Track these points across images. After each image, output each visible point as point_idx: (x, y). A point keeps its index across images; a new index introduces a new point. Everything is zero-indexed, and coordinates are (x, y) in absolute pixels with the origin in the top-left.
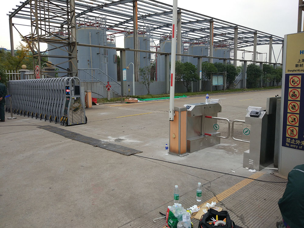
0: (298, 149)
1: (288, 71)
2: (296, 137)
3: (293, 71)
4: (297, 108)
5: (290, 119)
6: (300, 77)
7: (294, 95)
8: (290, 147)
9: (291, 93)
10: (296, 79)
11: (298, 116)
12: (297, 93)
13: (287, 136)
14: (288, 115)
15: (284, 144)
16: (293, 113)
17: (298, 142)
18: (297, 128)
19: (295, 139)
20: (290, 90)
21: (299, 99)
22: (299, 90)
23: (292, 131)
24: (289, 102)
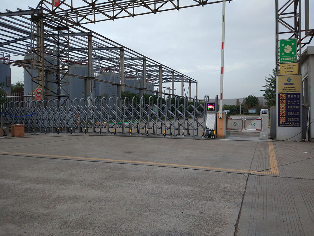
0: (286, 126)
1: (279, 92)
2: (285, 121)
3: (281, 92)
4: (284, 108)
5: (281, 114)
6: (285, 95)
7: (283, 103)
8: (282, 126)
9: (281, 102)
10: (283, 96)
11: (285, 112)
13: (280, 121)
14: (280, 112)
15: (279, 126)
16: (283, 111)
17: (286, 123)
18: (285, 117)
19: (284, 122)
20: (280, 100)
21: (285, 104)
22: (285, 100)
23: (283, 119)
24: (280, 106)
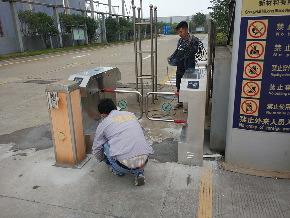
0: (258, 129)
1: (247, 12)
3: (254, 12)
6: (266, 22)
10: (259, 26)
11: (260, 83)
12: (259, 48)
13: (241, 112)
16: (252, 80)
17: (258, 120)
18: (257, 102)
19: (254, 117)
21: (262, 57)
22: (264, 43)
23: (250, 106)
24: (246, 63)
